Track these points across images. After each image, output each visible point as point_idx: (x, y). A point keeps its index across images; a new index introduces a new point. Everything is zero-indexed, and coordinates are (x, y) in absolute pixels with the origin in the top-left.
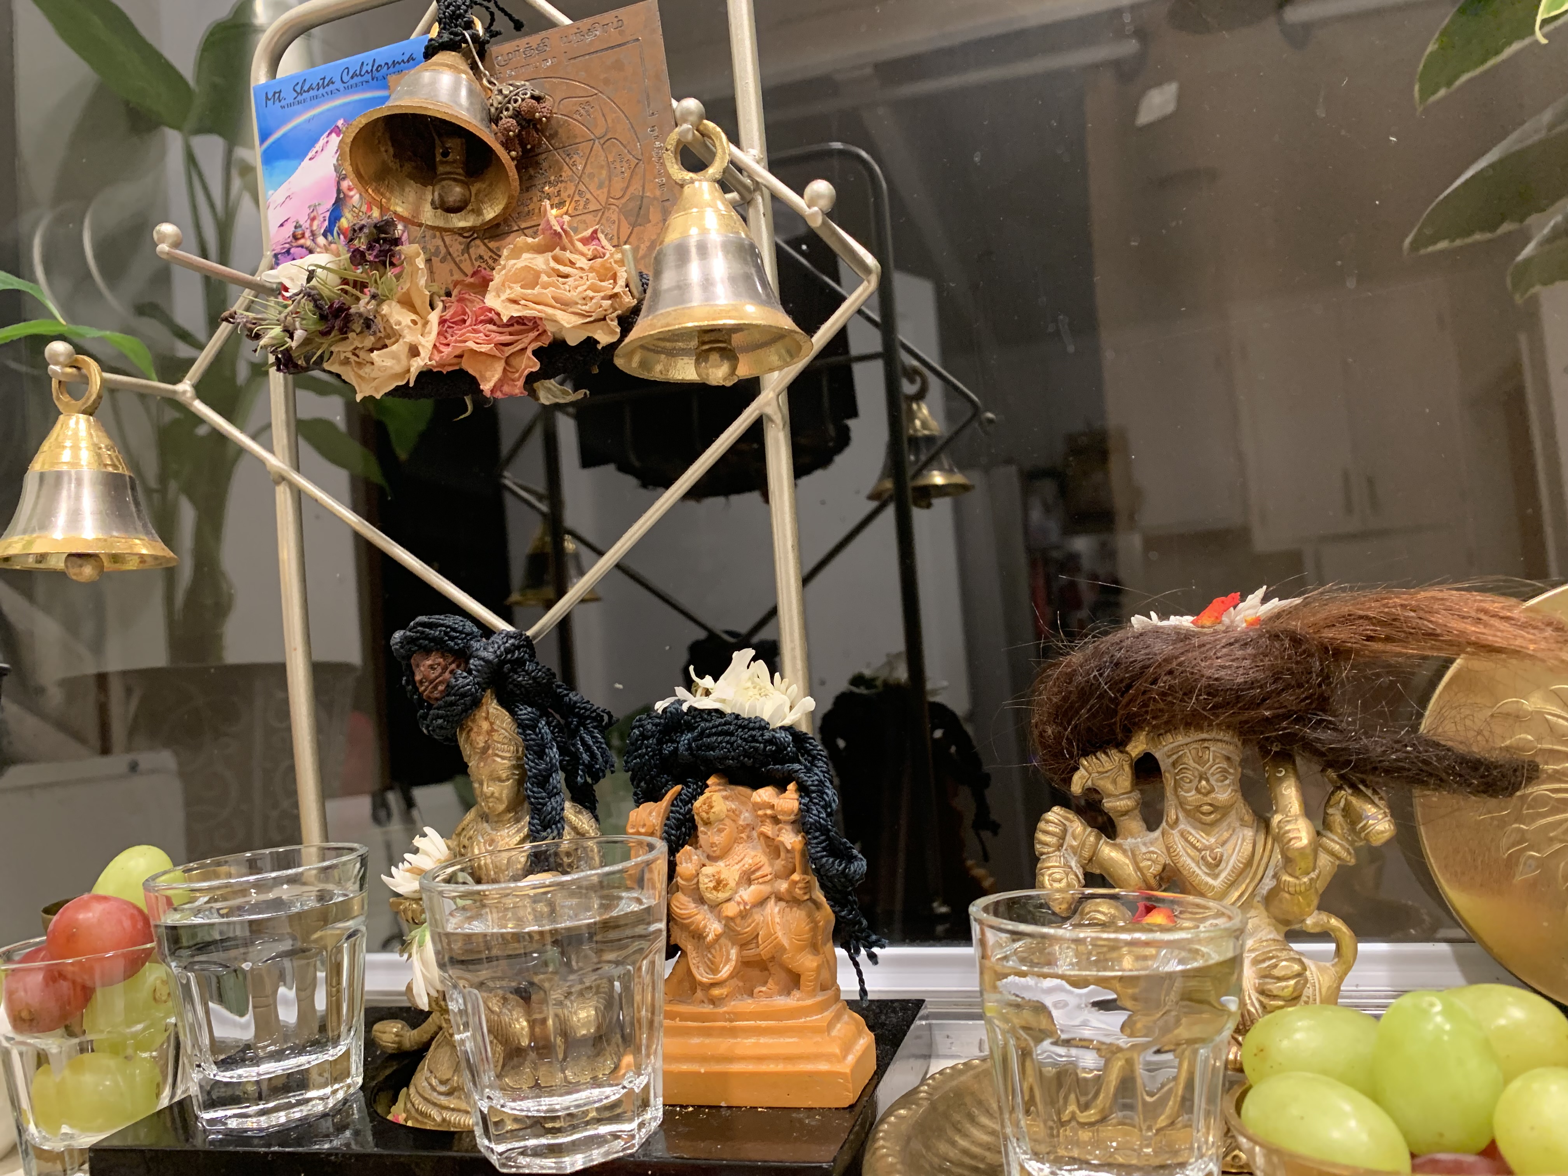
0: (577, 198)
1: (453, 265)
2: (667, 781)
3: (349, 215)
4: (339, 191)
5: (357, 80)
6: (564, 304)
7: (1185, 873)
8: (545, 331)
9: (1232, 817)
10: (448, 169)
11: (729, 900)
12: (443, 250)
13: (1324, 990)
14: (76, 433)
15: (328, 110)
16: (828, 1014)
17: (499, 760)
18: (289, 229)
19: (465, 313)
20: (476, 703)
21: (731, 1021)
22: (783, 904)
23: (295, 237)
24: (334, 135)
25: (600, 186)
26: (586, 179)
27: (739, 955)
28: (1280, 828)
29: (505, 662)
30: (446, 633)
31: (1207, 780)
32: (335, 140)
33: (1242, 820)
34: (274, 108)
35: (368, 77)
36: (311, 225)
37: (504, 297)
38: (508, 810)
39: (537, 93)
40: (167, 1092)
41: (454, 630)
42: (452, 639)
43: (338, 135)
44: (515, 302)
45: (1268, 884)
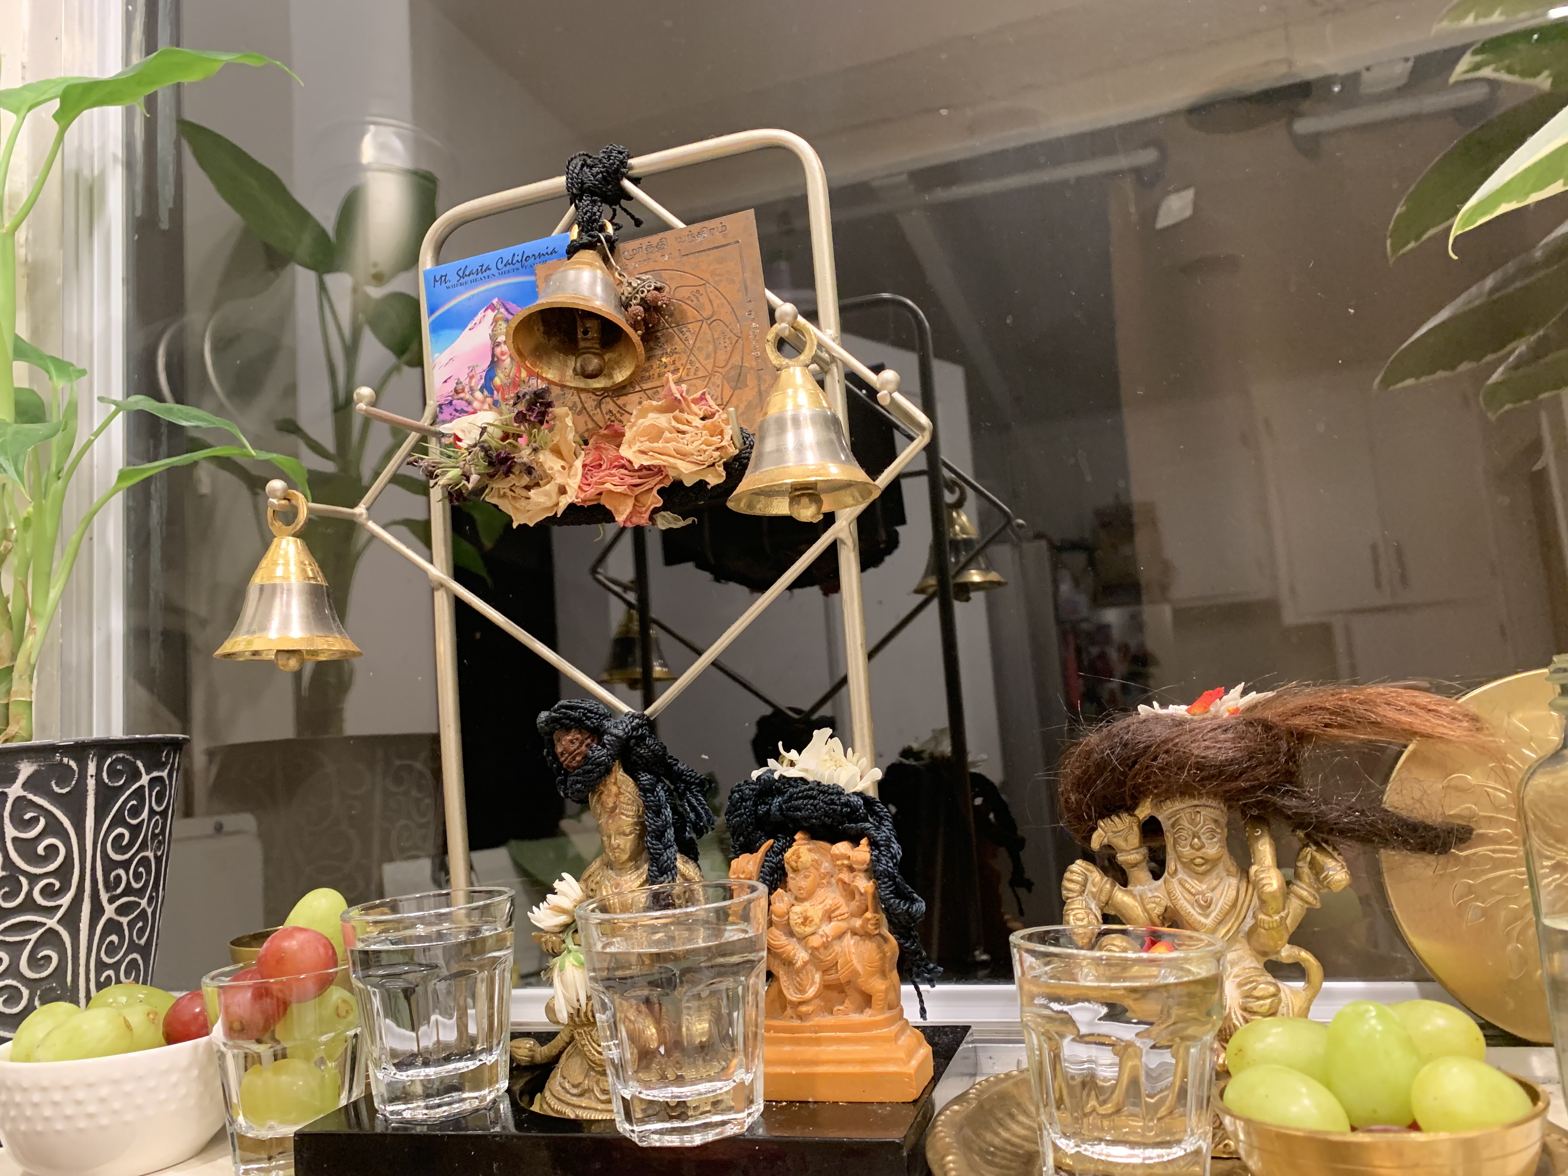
0: (688, 366)
1: (587, 418)
2: (760, 838)
3: (501, 375)
4: (493, 355)
5: (509, 267)
6: (683, 455)
7: (1182, 913)
8: (667, 475)
9: (1220, 869)
10: (588, 344)
11: (813, 934)
12: (580, 406)
13: (1296, 1010)
14: (286, 553)
15: (485, 291)
16: (895, 1028)
17: (624, 817)
18: (451, 386)
19: (601, 459)
20: (608, 771)
21: (816, 1032)
22: (858, 938)
23: (456, 391)
24: (489, 311)
25: (708, 357)
26: (696, 352)
27: (822, 980)
28: (1256, 876)
29: (631, 737)
30: (584, 714)
31: (1199, 838)
32: (490, 314)
33: (1228, 870)
34: (440, 288)
35: (518, 265)
36: (470, 382)
37: (635, 448)
38: (630, 859)
39: (659, 285)
40: (344, 1094)
41: (591, 711)
42: (589, 718)
43: (493, 311)
44: (643, 452)
45: (1249, 922)
